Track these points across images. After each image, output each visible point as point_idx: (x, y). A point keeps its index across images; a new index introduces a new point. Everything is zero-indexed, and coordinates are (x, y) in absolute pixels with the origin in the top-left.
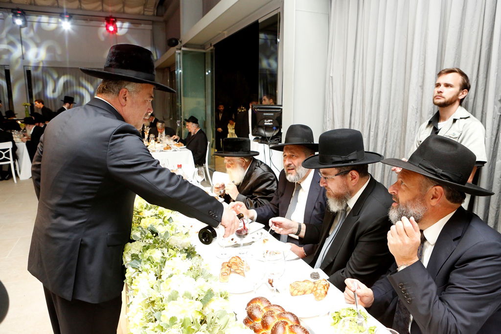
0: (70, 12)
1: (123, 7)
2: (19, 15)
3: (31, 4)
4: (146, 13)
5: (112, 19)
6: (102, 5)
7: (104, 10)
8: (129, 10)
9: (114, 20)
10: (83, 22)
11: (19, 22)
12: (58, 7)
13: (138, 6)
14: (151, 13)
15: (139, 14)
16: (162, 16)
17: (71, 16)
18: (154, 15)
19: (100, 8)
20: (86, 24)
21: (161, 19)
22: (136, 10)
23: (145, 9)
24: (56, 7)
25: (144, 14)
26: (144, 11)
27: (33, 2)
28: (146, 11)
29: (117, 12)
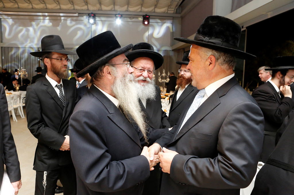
0: (121, 13)
1: (155, 8)
2: (92, 17)
3: (99, 10)
4: (169, 12)
5: (147, 17)
6: (141, 8)
7: (142, 11)
8: (158, 10)
9: (148, 17)
10: (129, 20)
11: (92, 21)
12: (114, 10)
13: (164, 7)
14: (173, 12)
15: (164, 13)
16: (180, 13)
17: (121, 16)
18: (174, 13)
19: (140, 10)
20: (130, 21)
21: (179, 15)
22: (162, 10)
23: (169, 9)
24: (113, 11)
25: (167, 13)
26: (168, 10)
27: (100, 9)
28: (169, 10)
29: (150, 12)
